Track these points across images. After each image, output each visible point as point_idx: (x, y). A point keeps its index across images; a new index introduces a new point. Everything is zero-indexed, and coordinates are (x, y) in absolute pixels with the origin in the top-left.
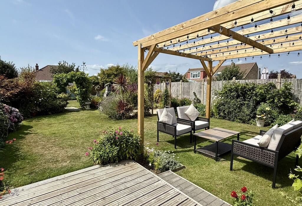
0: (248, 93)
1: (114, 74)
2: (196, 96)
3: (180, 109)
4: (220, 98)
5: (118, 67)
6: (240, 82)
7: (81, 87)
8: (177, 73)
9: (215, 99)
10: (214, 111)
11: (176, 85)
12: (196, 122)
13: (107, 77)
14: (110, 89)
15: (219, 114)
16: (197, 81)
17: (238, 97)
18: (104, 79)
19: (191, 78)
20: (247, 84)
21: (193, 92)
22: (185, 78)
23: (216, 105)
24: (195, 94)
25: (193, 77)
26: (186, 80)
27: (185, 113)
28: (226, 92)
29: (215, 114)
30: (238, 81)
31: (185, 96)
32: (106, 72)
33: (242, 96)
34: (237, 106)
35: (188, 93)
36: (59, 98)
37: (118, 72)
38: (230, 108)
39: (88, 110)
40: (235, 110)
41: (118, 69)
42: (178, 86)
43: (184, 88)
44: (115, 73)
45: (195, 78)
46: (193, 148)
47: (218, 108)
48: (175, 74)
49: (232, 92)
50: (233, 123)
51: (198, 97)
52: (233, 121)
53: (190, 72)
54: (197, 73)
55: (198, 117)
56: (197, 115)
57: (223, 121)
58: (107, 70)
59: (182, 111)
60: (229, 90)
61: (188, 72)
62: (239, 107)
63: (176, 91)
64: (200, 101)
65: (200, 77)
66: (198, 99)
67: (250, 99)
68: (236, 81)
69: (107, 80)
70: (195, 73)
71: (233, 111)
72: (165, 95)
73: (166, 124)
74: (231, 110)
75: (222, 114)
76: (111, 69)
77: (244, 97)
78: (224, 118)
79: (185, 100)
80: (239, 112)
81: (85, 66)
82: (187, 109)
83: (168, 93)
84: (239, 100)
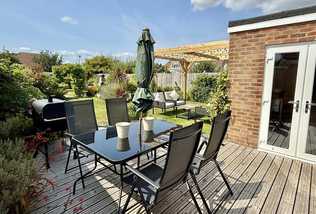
0: (214, 82)
1: (99, 64)
2: (177, 84)
3: (167, 93)
4: (194, 86)
5: (103, 57)
6: (209, 74)
7: (78, 77)
8: (159, 64)
9: (190, 87)
10: (190, 96)
11: (161, 76)
12: (177, 101)
13: (92, 67)
14: (103, 79)
15: (194, 98)
16: (178, 71)
17: (207, 85)
18: (89, 69)
19: (172, 68)
20: (213, 76)
21: (175, 81)
22: (166, 69)
23: (191, 92)
24: (176, 83)
25: (174, 67)
26: (168, 70)
27: (170, 96)
28: (199, 81)
29: (191, 98)
30: (207, 73)
31: (168, 85)
32: (91, 63)
33: (209, 85)
34: (206, 92)
35: (171, 82)
36: (61, 87)
37: (103, 62)
38: (201, 93)
39: (85, 97)
40: (204, 94)
41: (103, 59)
42: (162, 76)
43: (167, 78)
44: (101, 63)
45: (176, 68)
46: (176, 116)
47: (193, 93)
48: (158, 65)
49: (203, 82)
50: (203, 104)
51: (178, 85)
52: (203, 102)
53: (170, 63)
54: (178, 64)
55: (178, 99)
56: (177, 97)
57: (197, 103)
58: (92, 60)
59: (168, 95)
60: (201, 80)
61: (169, 63)
62: (207, 93)
63: (160, 81)
64: (180, 89)
65: (180, 68)
66: (178, 88)
67: (214, 86)
68: (206, 73)
69: (93, 70)
70: (176, 64)
71: (203, 95)
72: (152, 84)
73: (158, 102)
74: (202, 95)
75: (196, 98)
76: (96, 59)
77: (211, 86)
78: (197, 101)
79: (168, 88)
80: (207, 96)
81: (81, 58)
82: (171, 93)
83: (155, 83)
84: (207, 87)
